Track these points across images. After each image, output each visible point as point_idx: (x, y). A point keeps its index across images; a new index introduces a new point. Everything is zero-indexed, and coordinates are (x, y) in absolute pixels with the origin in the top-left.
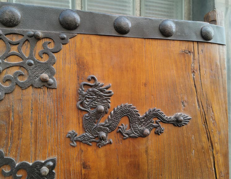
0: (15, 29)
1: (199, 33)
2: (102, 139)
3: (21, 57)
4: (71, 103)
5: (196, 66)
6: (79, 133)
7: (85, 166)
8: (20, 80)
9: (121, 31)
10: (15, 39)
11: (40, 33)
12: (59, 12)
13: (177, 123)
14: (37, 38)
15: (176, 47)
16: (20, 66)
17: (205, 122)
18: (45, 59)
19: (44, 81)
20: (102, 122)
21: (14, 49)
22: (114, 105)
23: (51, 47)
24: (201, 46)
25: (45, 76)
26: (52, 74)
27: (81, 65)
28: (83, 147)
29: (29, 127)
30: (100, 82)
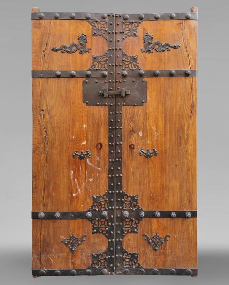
0: (127, 21)
1: (184, 16)
2: (150, 51)
3: (129, 28)
4: (141, 41)
5: (183, 28)
6: (144, 49)
7: (145, 58)
8: (129, 34)
9: (157, 18)
10: (127, 23)
11: (134, 21)
12: (139, 15)
13: (175, 47)
14: (133, 23)
15: (176, 22)
16: (129, 31)
17: (186, 48)
18: (135, 28)
19: (134, 34)
20: (150, 46)
21: (127, 26)
22: (154, 41)
23: (136, 25)
24: (185, 21)
25: (135, 33)
26: (137, 32)
27: (144, 30)
28: (145, 53)
29: (131, 47)
30: (149, 34)
